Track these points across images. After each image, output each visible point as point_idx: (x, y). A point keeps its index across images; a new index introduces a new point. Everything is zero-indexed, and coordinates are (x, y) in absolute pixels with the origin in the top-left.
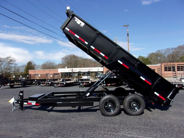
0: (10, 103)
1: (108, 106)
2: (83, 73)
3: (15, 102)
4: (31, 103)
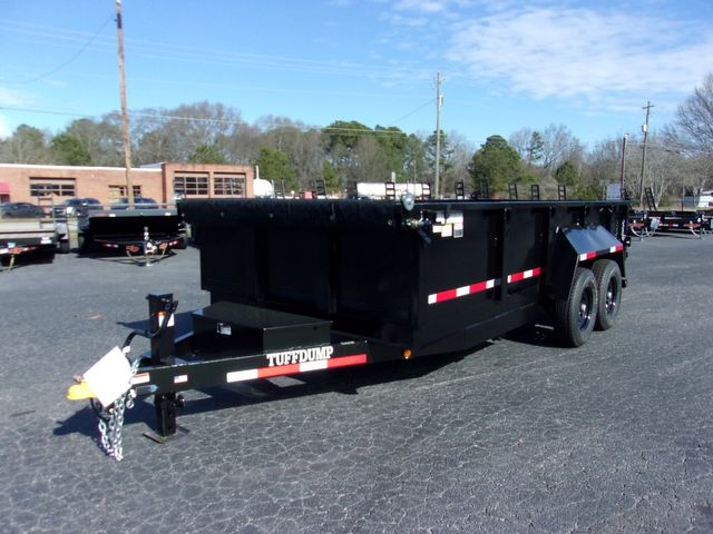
3: (134, 387)
4: (294, 361)
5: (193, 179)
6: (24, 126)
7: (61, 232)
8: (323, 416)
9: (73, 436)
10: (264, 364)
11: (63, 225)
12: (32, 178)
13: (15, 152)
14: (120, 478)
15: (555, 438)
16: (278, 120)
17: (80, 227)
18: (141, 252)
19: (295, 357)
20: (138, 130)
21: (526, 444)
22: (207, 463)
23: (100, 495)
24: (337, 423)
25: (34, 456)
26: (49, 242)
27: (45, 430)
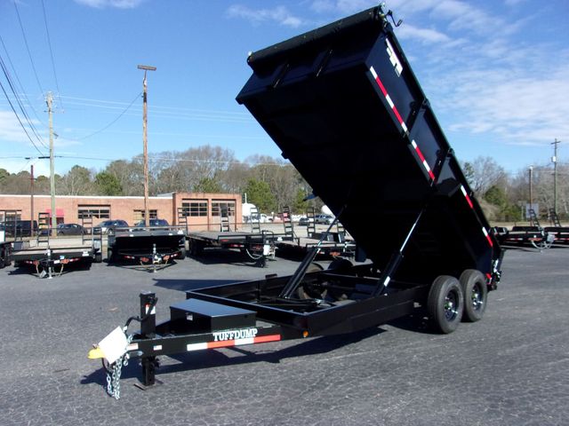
3: (128, 352)
4: (231, 338)
5: (197, 205)
6: (77, 166)
7: (96, 247)
8: (251, 376)
9: (91, 385)
10: (211, 339)
11: (99, 242)
12: (79, 206)
13: (69, 186)
14: (116, 409)
15: (403, 394)
16: (262, 158)
17: (109, 244)
18: (150, 262)
19: (232, 336)
20: (158, 167)
21: (381, 397)
22: (170, 402)
23: (103, 418)
24: (259, 381)
25: (66, 395)
26: (88, 255)
27: (74, 380)
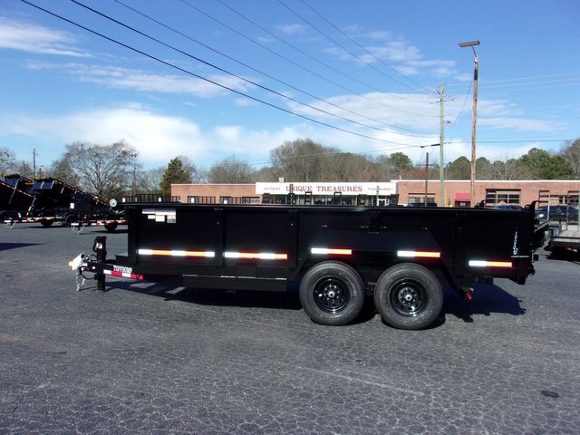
0: (71, 267)
1: (327, 296)
2: (330, 200)
3: (83, 267)
10: (112, 269)
12: (488, 190)
19: (121, 269)
